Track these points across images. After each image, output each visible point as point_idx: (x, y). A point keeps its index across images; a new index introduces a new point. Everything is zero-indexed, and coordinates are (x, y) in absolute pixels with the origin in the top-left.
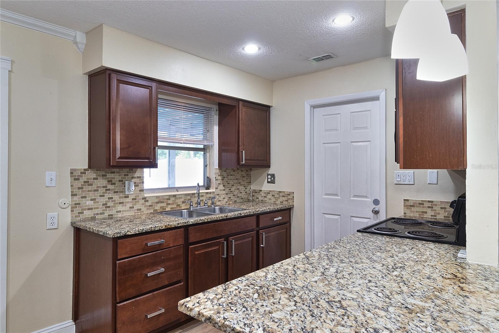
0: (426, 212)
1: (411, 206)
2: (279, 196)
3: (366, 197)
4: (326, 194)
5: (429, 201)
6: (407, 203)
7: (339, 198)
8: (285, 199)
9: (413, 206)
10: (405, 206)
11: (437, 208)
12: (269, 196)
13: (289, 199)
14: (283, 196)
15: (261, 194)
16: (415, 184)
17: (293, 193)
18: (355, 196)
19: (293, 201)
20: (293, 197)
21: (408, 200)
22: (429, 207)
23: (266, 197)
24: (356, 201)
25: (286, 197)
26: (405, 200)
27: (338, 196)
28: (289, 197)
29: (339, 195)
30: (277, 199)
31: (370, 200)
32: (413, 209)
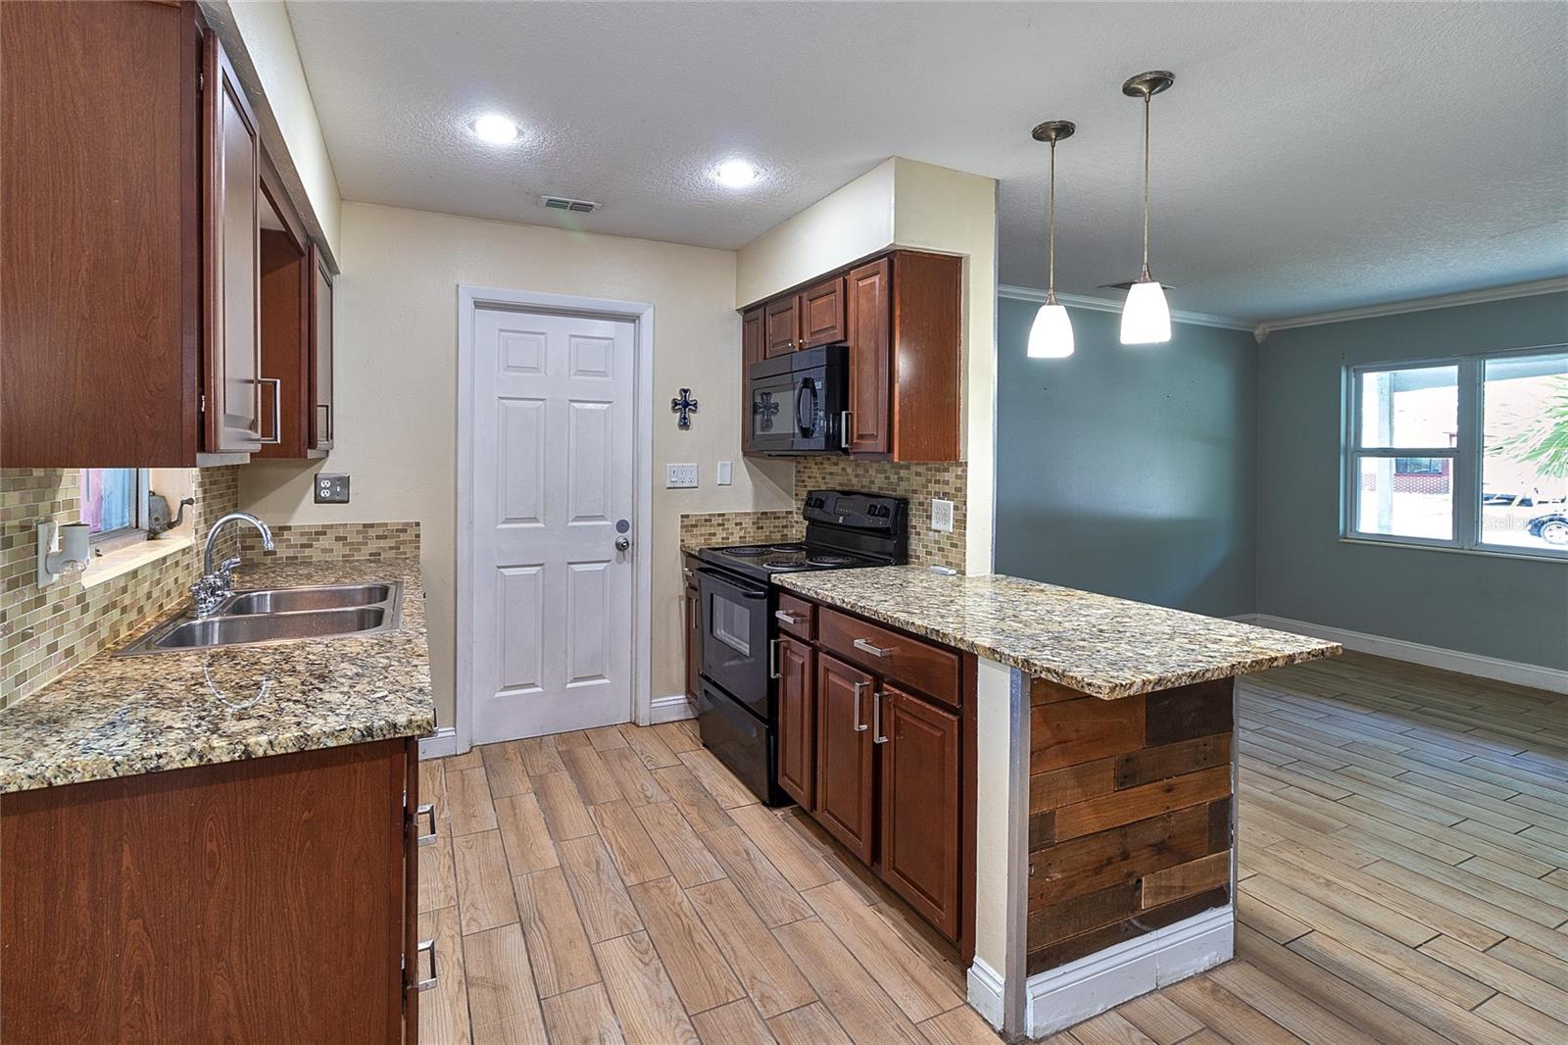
0: (714, 535)
1: (692, 526)
2: (366, 538)
3: (602, 518)
4: (508, 520)
5: (719, 515)
6: (687, 522)
7: (541, 525)
8: (391, 543)
9: (696, 526)
10: (682, 527)
11: (730, 525)
12: (323, 542)
13: (404, 542)
14: (378, 537)
15: (289, 540)
16: (700, 487)
17: (418, 524)
18: (578, 518)
19: (418, 548)
20: (418, 536)
21: (687, 516)
22: (719, 525)
23: (311, 546)
24: (580, 527)
25: (393, 537)
26: (682, 516)
27: (537, 521)
28: (403, 537)
29: (541, 518)
30: (356, 547)
31: (609, 524)
32: (695, 531)
